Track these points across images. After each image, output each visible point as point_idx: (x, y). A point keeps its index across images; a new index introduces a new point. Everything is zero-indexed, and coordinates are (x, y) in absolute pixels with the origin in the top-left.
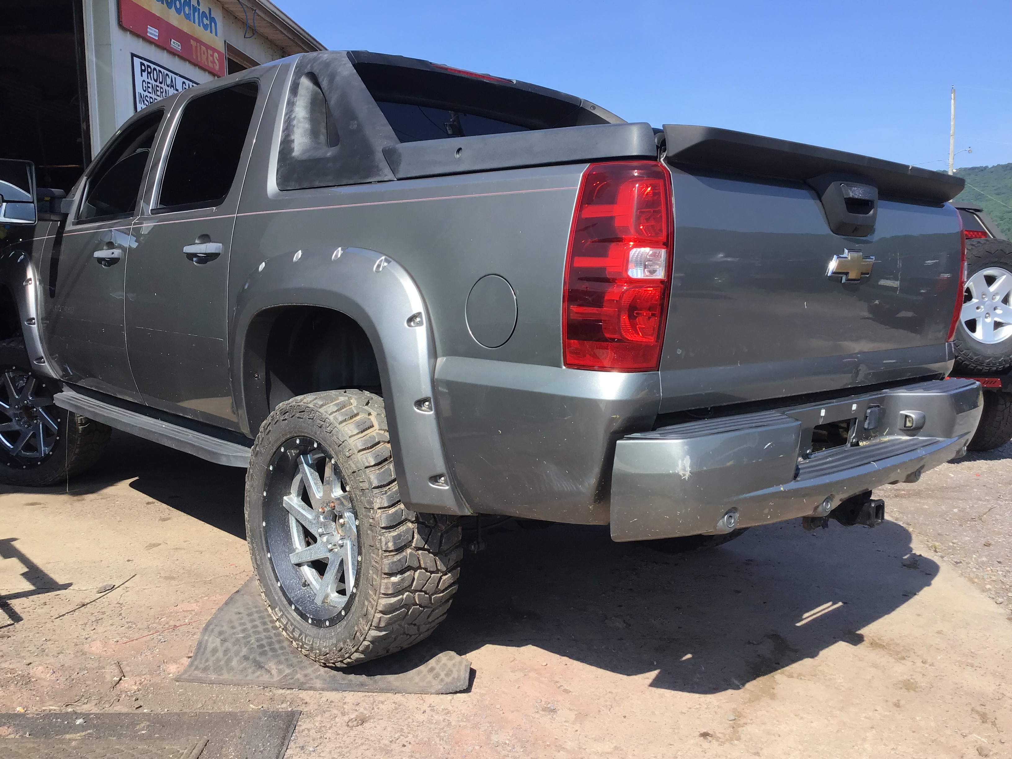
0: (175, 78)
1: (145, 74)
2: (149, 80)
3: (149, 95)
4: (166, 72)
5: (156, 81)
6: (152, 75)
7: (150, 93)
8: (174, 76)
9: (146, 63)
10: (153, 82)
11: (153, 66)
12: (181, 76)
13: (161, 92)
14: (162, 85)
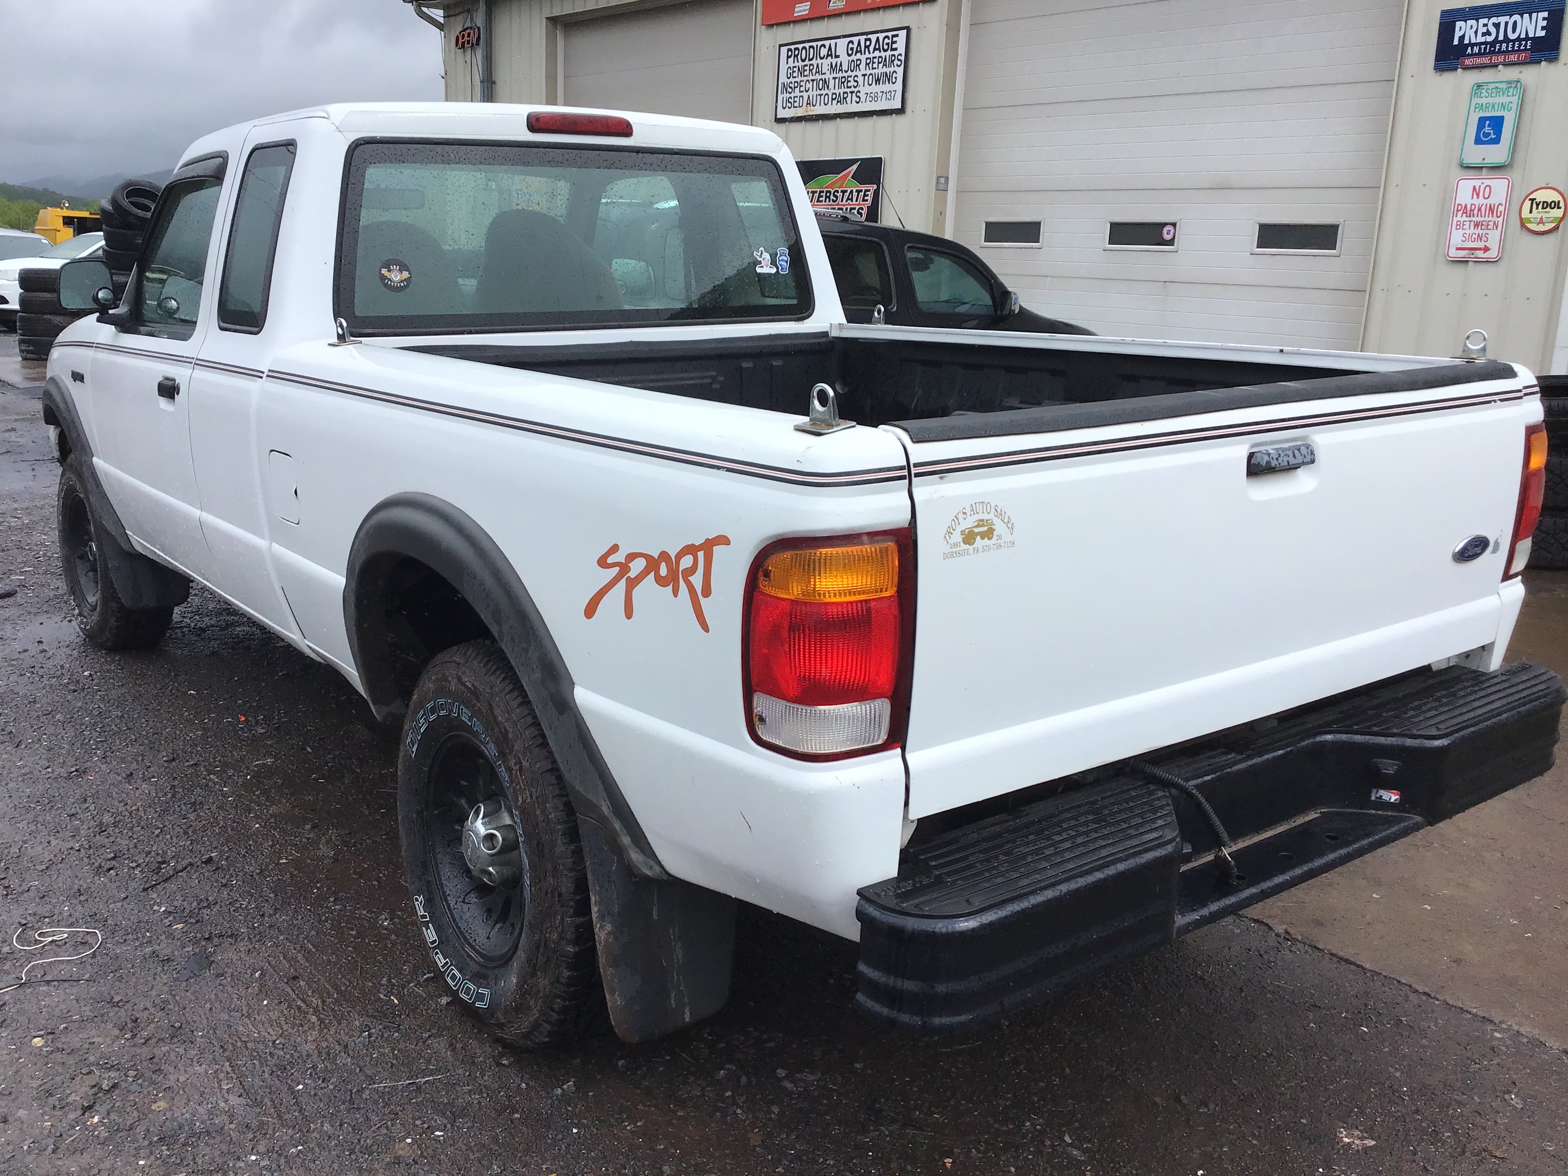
0: (836, 43)
1: (790, 60)
2: (796, 64)
3: (793, 80)
4: (820, 43)
5: (803, 61)
6: (799, 57)
7: (795, 77)
8: (833, 42)
9: (793, 47)
10: (801, 64)
11: (800, 46)
12: (845, 36)
13: (810, 70)
14: (814, 62)
